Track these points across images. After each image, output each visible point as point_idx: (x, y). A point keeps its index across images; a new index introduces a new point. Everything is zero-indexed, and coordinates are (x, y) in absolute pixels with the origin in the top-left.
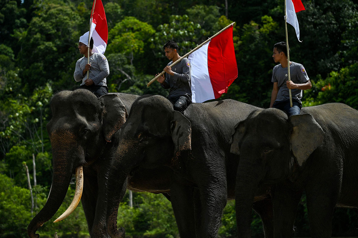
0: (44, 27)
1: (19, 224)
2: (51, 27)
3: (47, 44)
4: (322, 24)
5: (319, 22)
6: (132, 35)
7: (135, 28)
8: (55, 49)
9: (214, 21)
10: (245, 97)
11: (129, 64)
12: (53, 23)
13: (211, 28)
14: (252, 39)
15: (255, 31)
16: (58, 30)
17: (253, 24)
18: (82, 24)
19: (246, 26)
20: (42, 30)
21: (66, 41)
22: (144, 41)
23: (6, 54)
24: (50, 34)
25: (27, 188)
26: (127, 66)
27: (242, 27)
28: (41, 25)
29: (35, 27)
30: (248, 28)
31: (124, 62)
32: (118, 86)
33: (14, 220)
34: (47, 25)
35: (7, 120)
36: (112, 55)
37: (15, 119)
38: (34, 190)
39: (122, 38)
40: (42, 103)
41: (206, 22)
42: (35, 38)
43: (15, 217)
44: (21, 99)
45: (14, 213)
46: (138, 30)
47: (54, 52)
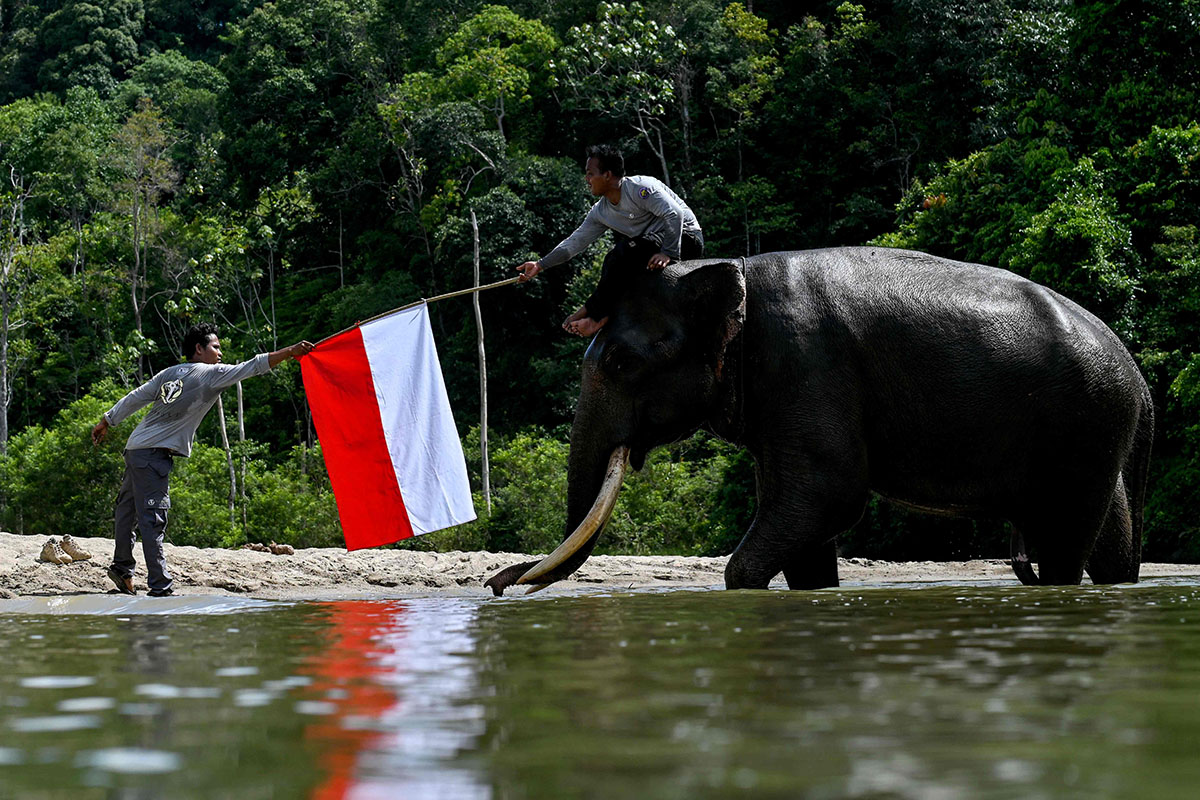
0: (284, 31)
1: (197, 536)
2: (299, 31)
3: (291, 73)
4: (978, 26)
5: (972, 20)
6: (501, 53)
7: (511, 35)
8: (311, 87)
9: (711, 19)
10: (789, 213)
11: (492, 128)
12: (305, 20)
13: (701, 36)
14: (809, 63)
15: (816, 42)
16: (319, 37)
17: (812, 23)
18: (379, 23)
19: (792, 30)
20: (277, 38)
21: (338, 66)
22: (531, 70)
23: (209, 87)
24: (299, 49)
25: (220, 445)
26: (486, 135)
27: (783, 32)
28: (276, 25)
29: (259, 30)
30: (799, 34)
31: (477, 124)
32: (464, 185)
33: (184, 526)
34: (291, 25)
35: (184, 269)
36: (449, 104)
37: (203, 268)
38: (235, 451)
39: (473, 61)
40: (273, 229)
41: (691, 19)
42: (259, 58)
43: (187, 519)
44: (228, 215)
45: (185, 510)
46: (517, 41)
47: (308, 95)
